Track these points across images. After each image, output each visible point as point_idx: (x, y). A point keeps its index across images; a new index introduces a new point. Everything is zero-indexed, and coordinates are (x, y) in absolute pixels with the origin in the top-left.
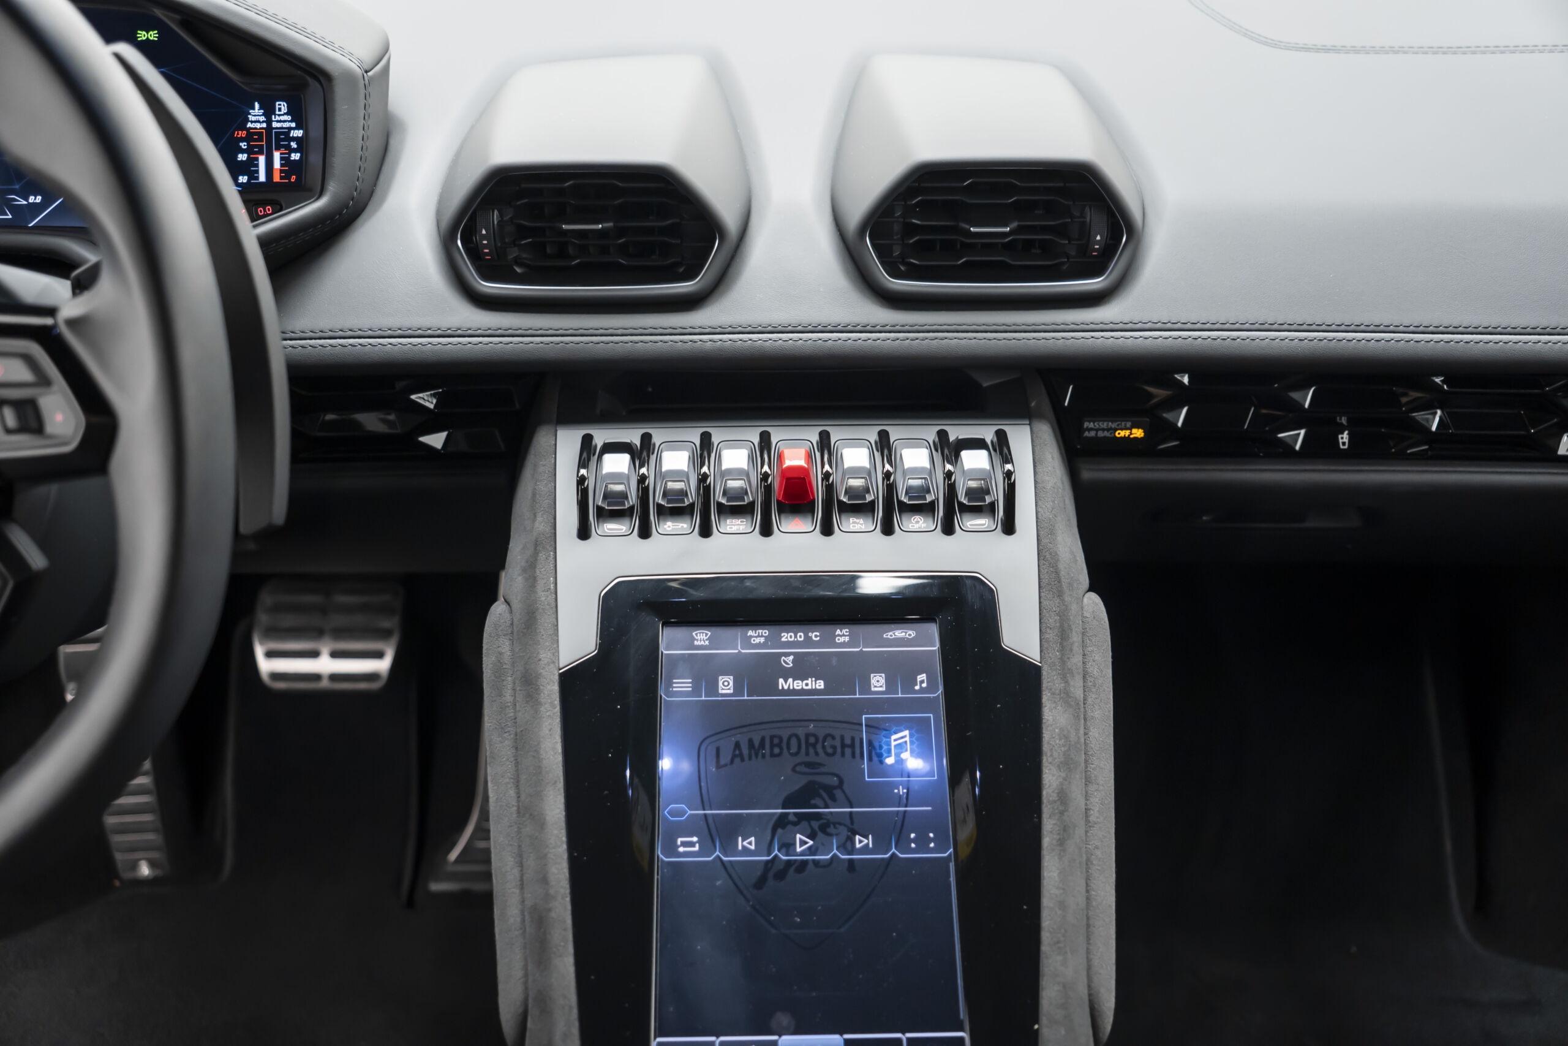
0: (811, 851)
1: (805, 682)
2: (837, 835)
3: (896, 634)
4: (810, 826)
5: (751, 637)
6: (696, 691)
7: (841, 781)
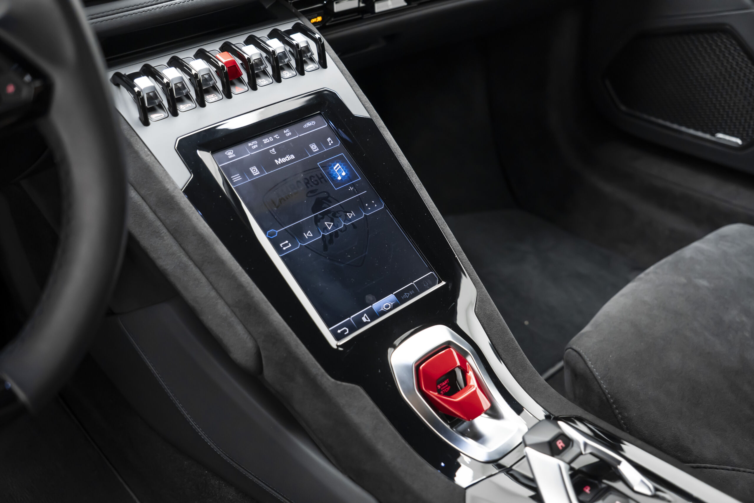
0: (334, 226)
1: (286, 158)
2: (340, 216)
3: (308, 125)
4: (329, 216)
5: (251, 146)
6: (244, 179)
7: (328, 193)
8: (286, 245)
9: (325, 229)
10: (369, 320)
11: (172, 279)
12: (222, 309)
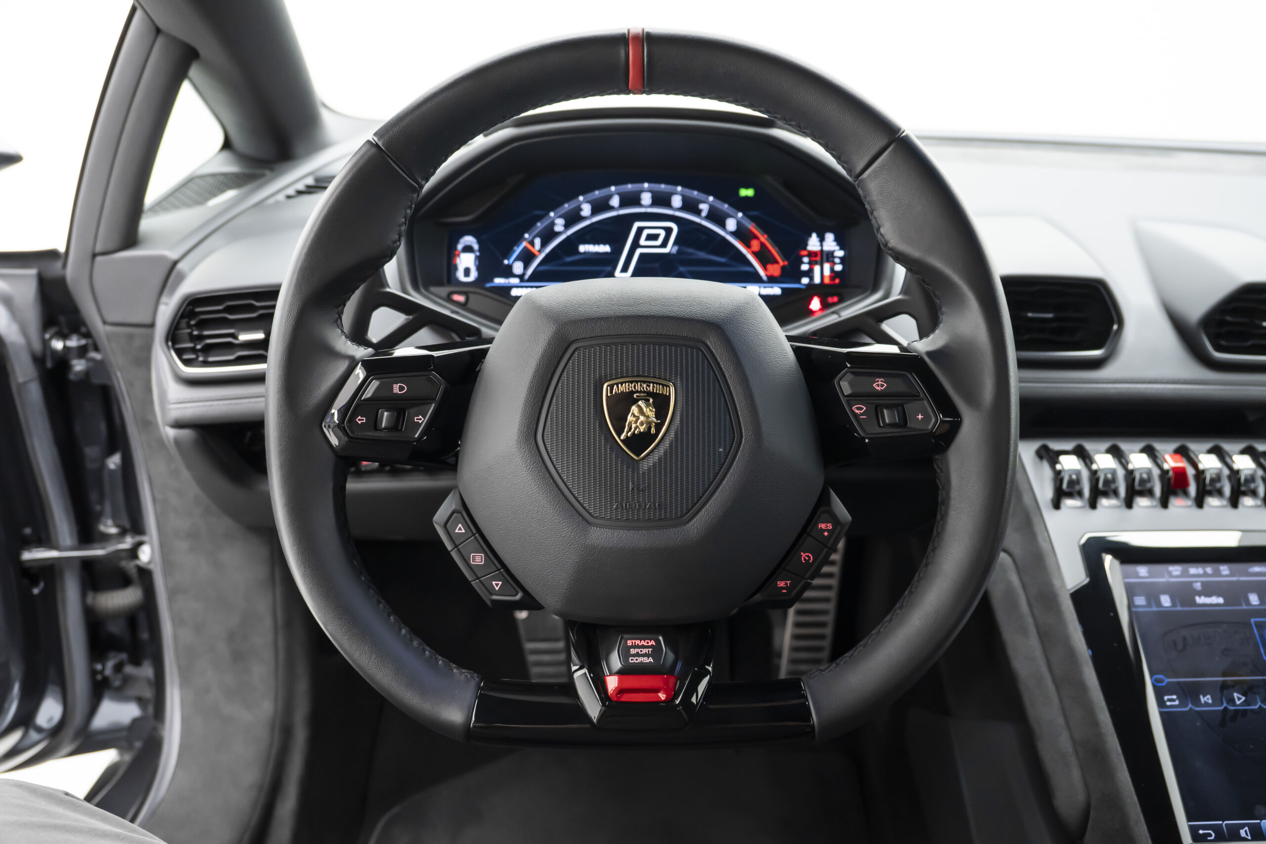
0: (1246, 703)
1: (1212, 599)
2: (1259, 694)
3: (1255, 570)
4: (1243, 687)
5: (1172, 571)
6: (1149, 604)
8: (1173, 700)
9: (1232, 701)
10: (1250, 838)
11: (1022, 687)
12: (1065, 742)
